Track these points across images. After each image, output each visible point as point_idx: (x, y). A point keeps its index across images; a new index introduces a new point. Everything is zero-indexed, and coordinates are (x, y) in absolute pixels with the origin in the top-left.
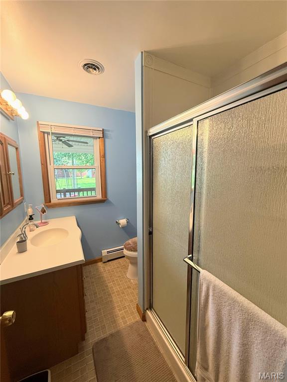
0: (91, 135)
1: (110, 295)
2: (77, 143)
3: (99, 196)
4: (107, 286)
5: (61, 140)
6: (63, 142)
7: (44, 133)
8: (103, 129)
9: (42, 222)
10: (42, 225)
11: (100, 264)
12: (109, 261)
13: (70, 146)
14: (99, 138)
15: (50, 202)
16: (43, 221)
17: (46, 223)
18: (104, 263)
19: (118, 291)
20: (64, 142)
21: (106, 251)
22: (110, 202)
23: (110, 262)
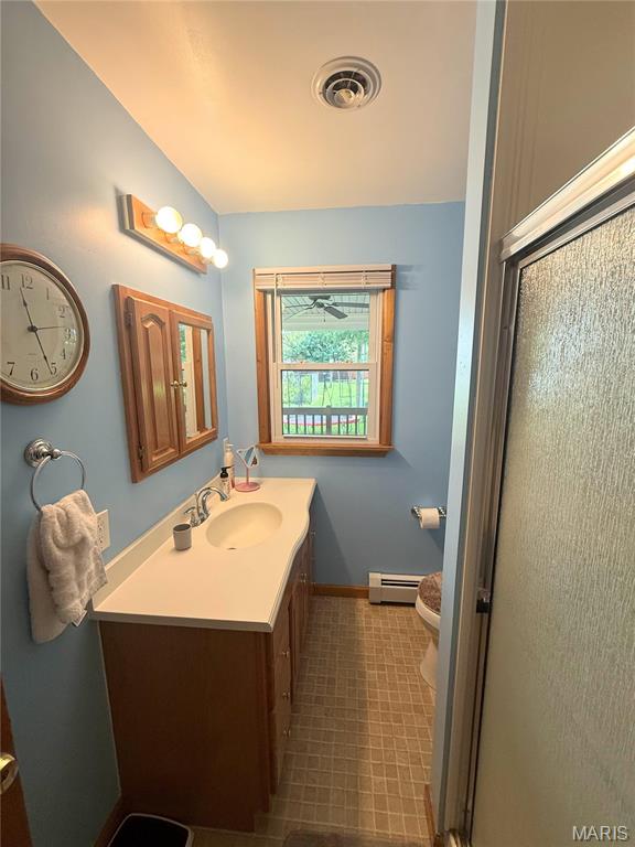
0: (362, 286)
1: (363, 704)
2: (352, 309)
3: (373, 440)
4: (362, 675)
5: (321, 306)
6: (326, 309)
7: (265, 292)
8: (394, 267)
9: (248, 483)
10: (247, 488)
11: (362, 603)
12: (383, 603)
13: (341, 316)
14: (384, 290)
15: (270, 441)
16: (251, 480)
17: (255, 486)
18: (372, 604)
19: (387, 704)
20: (330, 309)
21: (379, 576)
22: (398, 458)
23: (387, 608)
